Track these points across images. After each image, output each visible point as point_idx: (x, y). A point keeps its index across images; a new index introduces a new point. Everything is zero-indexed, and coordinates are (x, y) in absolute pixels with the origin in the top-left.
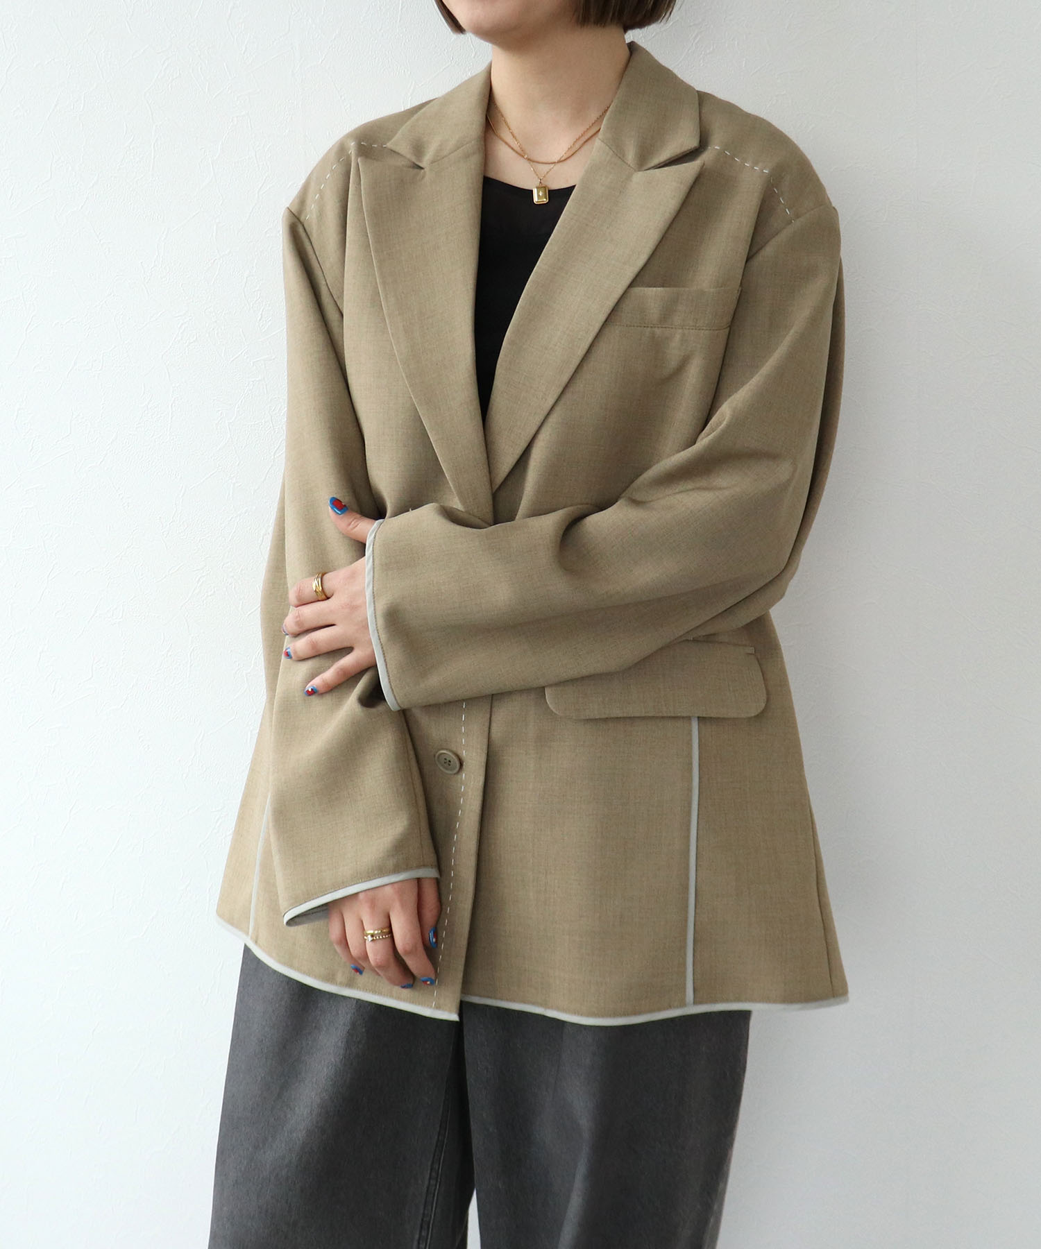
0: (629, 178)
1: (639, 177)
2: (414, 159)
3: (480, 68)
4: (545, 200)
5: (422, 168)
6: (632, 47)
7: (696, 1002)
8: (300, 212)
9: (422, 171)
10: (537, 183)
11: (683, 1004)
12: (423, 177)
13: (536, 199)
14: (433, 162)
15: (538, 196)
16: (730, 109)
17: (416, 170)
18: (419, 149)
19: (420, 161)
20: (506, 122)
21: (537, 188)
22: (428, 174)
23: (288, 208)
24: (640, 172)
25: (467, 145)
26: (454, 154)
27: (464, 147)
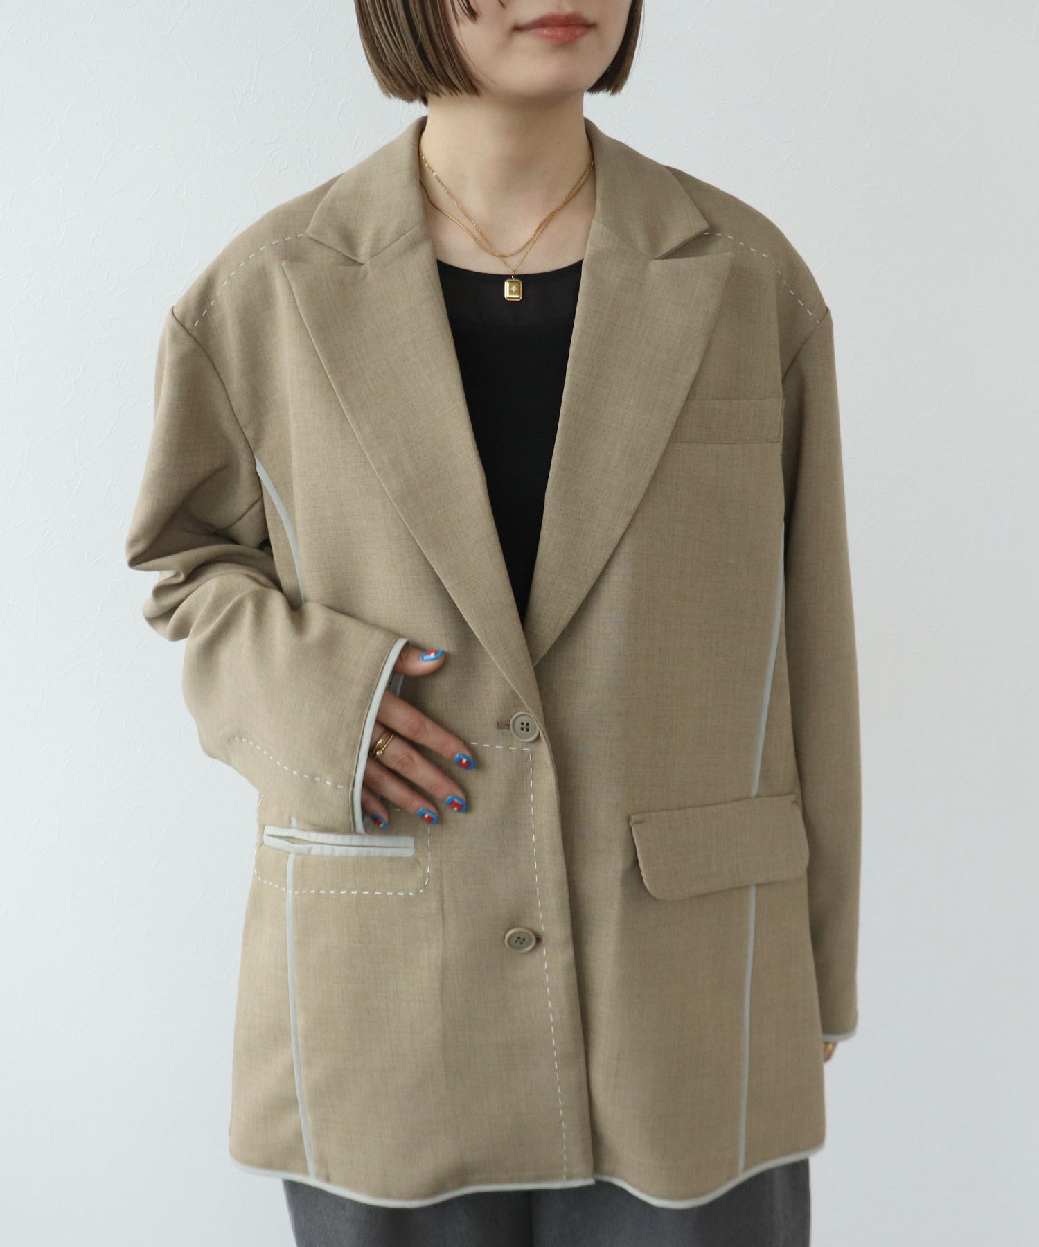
0: (647, 266)
4: (519, 295)
9: (362, 267)
11: (736, 1176)
15: (511, 291)
22: (370, 270)
24: (656, 261)
25: (411, 232)
26: (397, 243)
27: (407, 234)
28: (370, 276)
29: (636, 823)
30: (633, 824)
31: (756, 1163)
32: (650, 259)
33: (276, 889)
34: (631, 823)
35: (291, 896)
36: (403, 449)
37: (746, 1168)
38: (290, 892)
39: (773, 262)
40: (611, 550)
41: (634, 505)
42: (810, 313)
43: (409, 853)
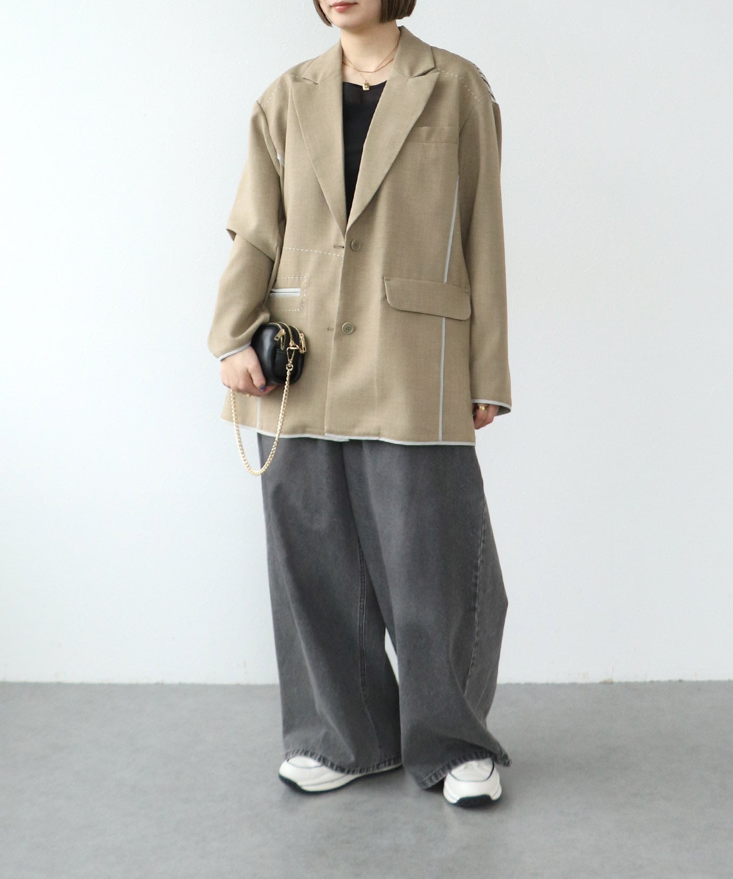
0: (407, 80)
1: (411, 80)
2: (313, 81)
3: (337, 41)
4: (368, 89)
5: (317, 84)
6: (401, 29)
7: (443, 440)
8: (262, 102)
10: (365, 82)
11: (438, 440)
13: (364, 89)
14: (322, 81)
15: (366, 88)
16: (444, 53)
17: (315, 85)
18: (315, 76)
19: (316, 81)
20: (350, 61)
21: (364, 85)
22: (319, 85)
23: (257, 101)
26: (330, 77)
27: (334, 74)
28: (319, 88)
30: (385, 280)
32: (409, 78)
43: (299, 294)
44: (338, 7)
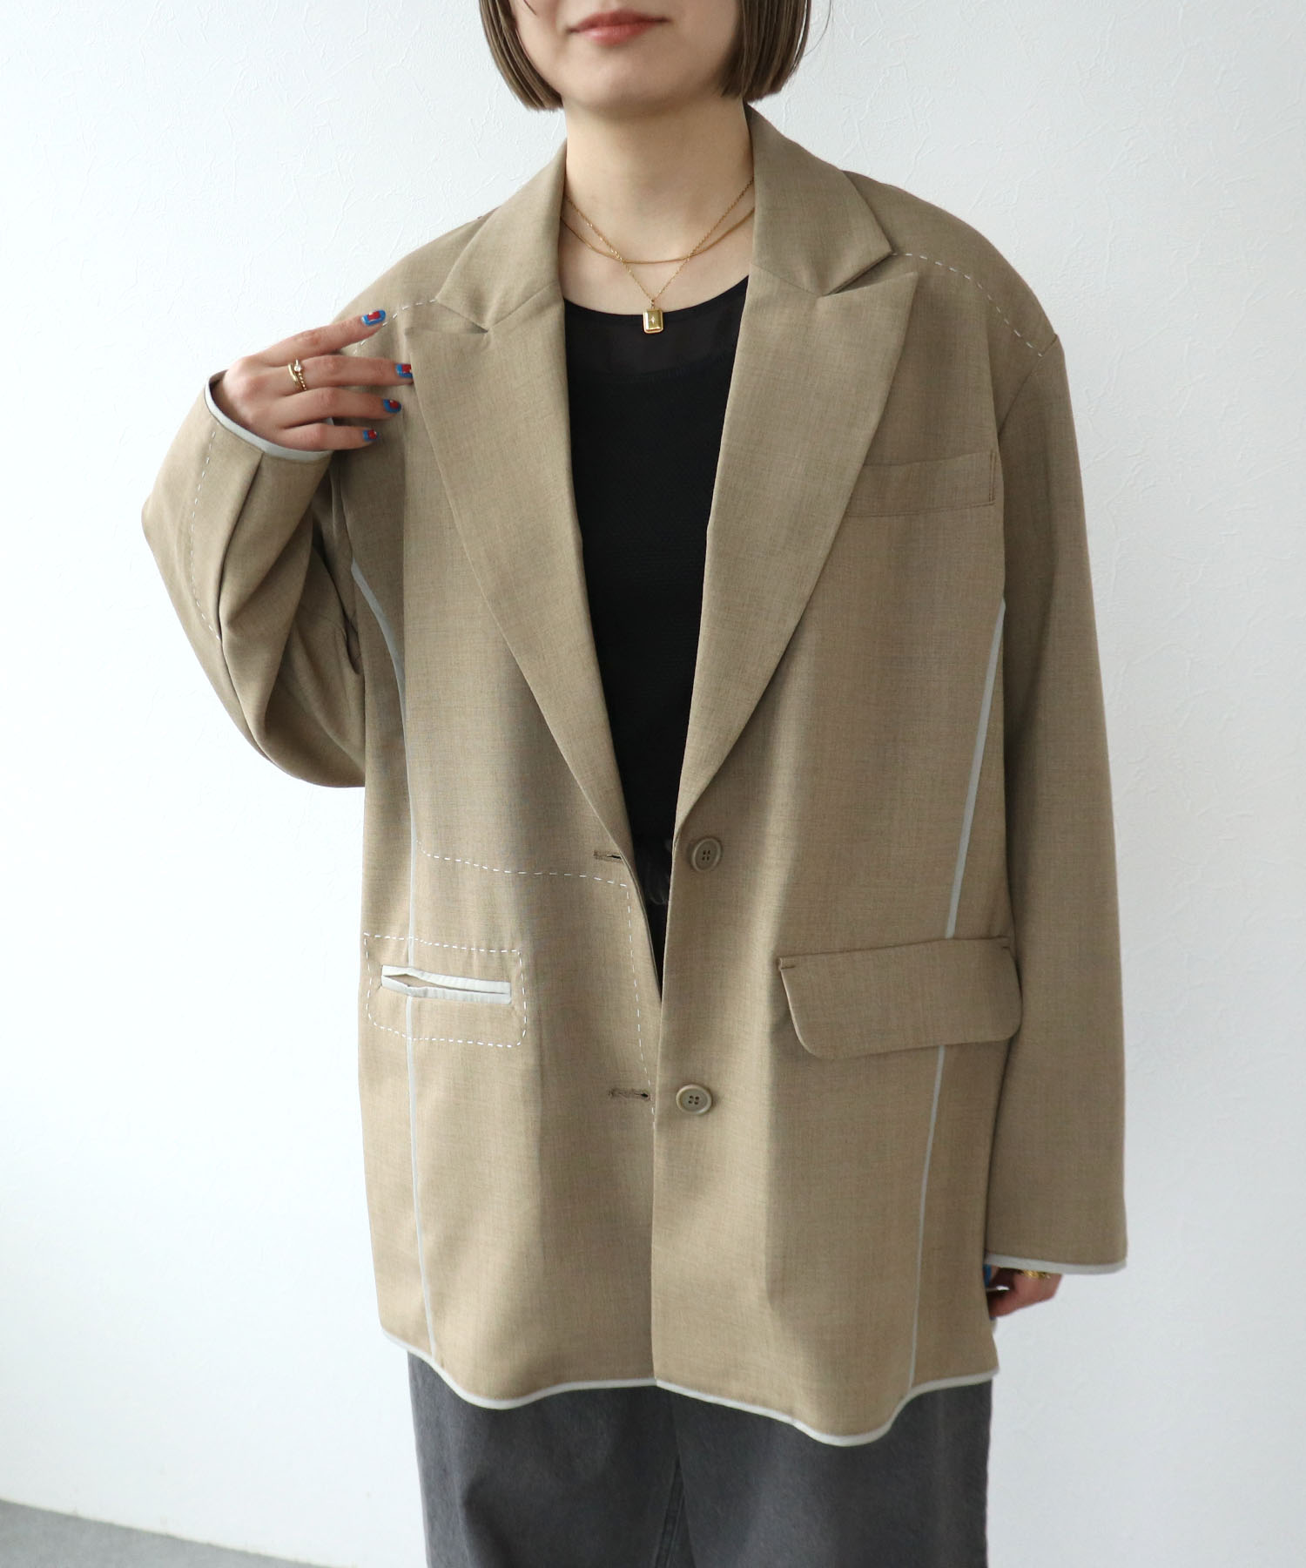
1: (825, 304)
2: (473, 319)
4: (659, 328)
5: (484, 331)
9: (486, 334)
10: (648, 304)
12: (488, 343)
13: (646, 327)
14: (497, 321)
15: (650, 323)
17: (478, 336)
18: (477, 303)
19: (482, 321)
21: (648, 312)
22: (493, 338)
24: (826, 298)
25: (539, 294)
26: (523, 307)
27: (535, 296)
28: (492, 346)
29: (785, 968)
30: (782, 968)
31: (926, 1380)
32: (818, 297)
33: (396, 1035)
34: (780, 967)
35: (410, 1042)
36: (500, 541)
37: (915, 1384)
38: (410, 1039)
39: (979, 286)
40: (782, 647)
41: (807, 590)
42: (1029, 345)
43: (506, 1000)
44: (594, 33)
